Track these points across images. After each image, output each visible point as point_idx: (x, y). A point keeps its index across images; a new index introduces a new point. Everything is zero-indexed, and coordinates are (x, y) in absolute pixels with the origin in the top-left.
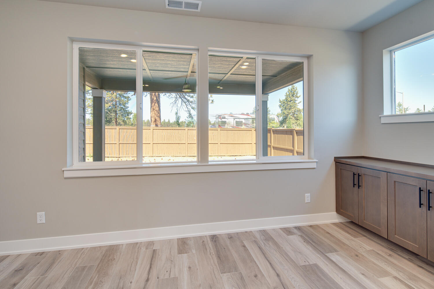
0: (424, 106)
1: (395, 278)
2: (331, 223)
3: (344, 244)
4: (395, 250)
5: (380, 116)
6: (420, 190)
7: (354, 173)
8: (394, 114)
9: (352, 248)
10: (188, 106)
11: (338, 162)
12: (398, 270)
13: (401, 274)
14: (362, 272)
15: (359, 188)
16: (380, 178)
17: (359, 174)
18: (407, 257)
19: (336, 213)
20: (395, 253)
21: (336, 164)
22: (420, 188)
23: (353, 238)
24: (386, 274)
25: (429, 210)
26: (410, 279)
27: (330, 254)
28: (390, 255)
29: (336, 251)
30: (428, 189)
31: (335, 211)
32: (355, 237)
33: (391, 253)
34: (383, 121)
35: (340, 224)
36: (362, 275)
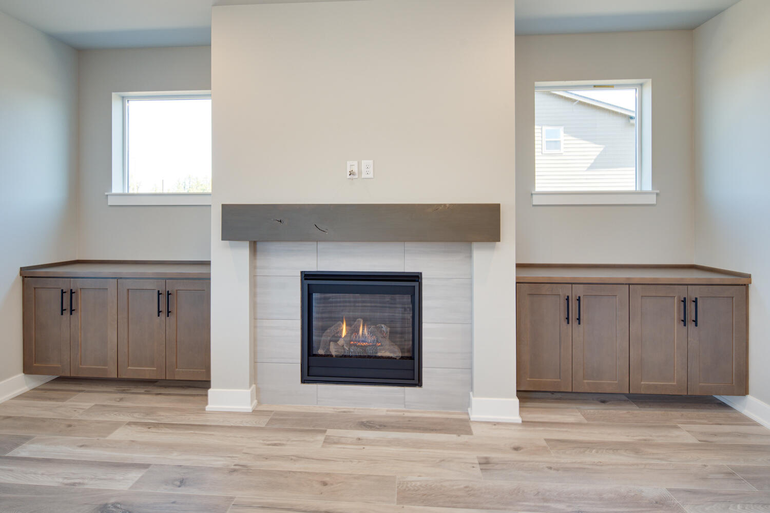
0: (163, 181)
1: (129, 424)
2: (13, 397)
3: (43, 420)
4: (128, 390)
5: (106, 194)
6: (159, 294)
7: (62, 290)
8: (127, 192)
9: (59, 419)
11: (28, 277)
12: (132, 412)
13: (136, 415)
14: (81, 444)
15: (71, 314)
16: (107, 289)
17: (71, 290)
18: (143, 391)
19: (23, 374)
20: (127, 393)
21: (23, 281)
22: (159, 291)
23: (60, 403)
24: (116, 425)
25: (168, 316)
26: (148, 415)
27: (16, 450)
28: (121, 399)
29: (27, 439)
30: (167, 290)
31: (22, 371)
32: (63, 400)
33: (122, 395)
34: (111, 201)
35: (33, 391)
36: (82, 448)
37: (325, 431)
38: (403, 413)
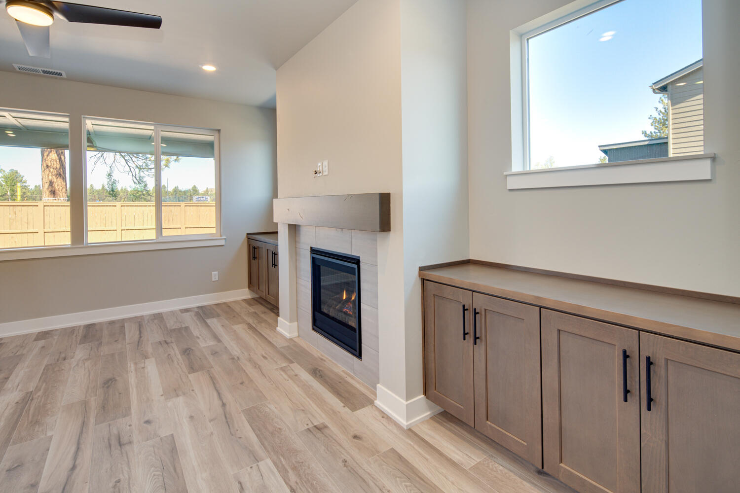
10: (128, 163)
37: (292, 362)
38: (346, 376)
